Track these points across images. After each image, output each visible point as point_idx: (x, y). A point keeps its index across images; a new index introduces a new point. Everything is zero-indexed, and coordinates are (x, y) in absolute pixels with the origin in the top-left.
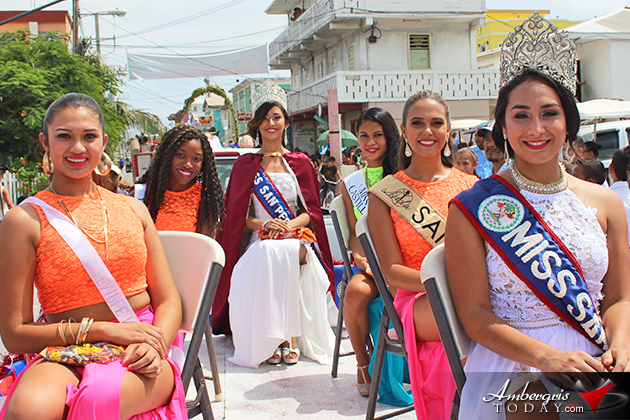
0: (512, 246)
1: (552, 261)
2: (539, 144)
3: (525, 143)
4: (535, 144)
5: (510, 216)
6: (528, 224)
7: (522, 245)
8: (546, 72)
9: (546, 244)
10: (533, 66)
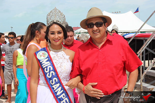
0: (42, 63)
1: (50, 68)
2: (57, 40)
3: (54, 40)
4: (56, 40)
5: (44, 57)
6: (47, 59)
7: (44, 64)
8: (58, 23)
9: (50, 64)
10: (55, 21)
